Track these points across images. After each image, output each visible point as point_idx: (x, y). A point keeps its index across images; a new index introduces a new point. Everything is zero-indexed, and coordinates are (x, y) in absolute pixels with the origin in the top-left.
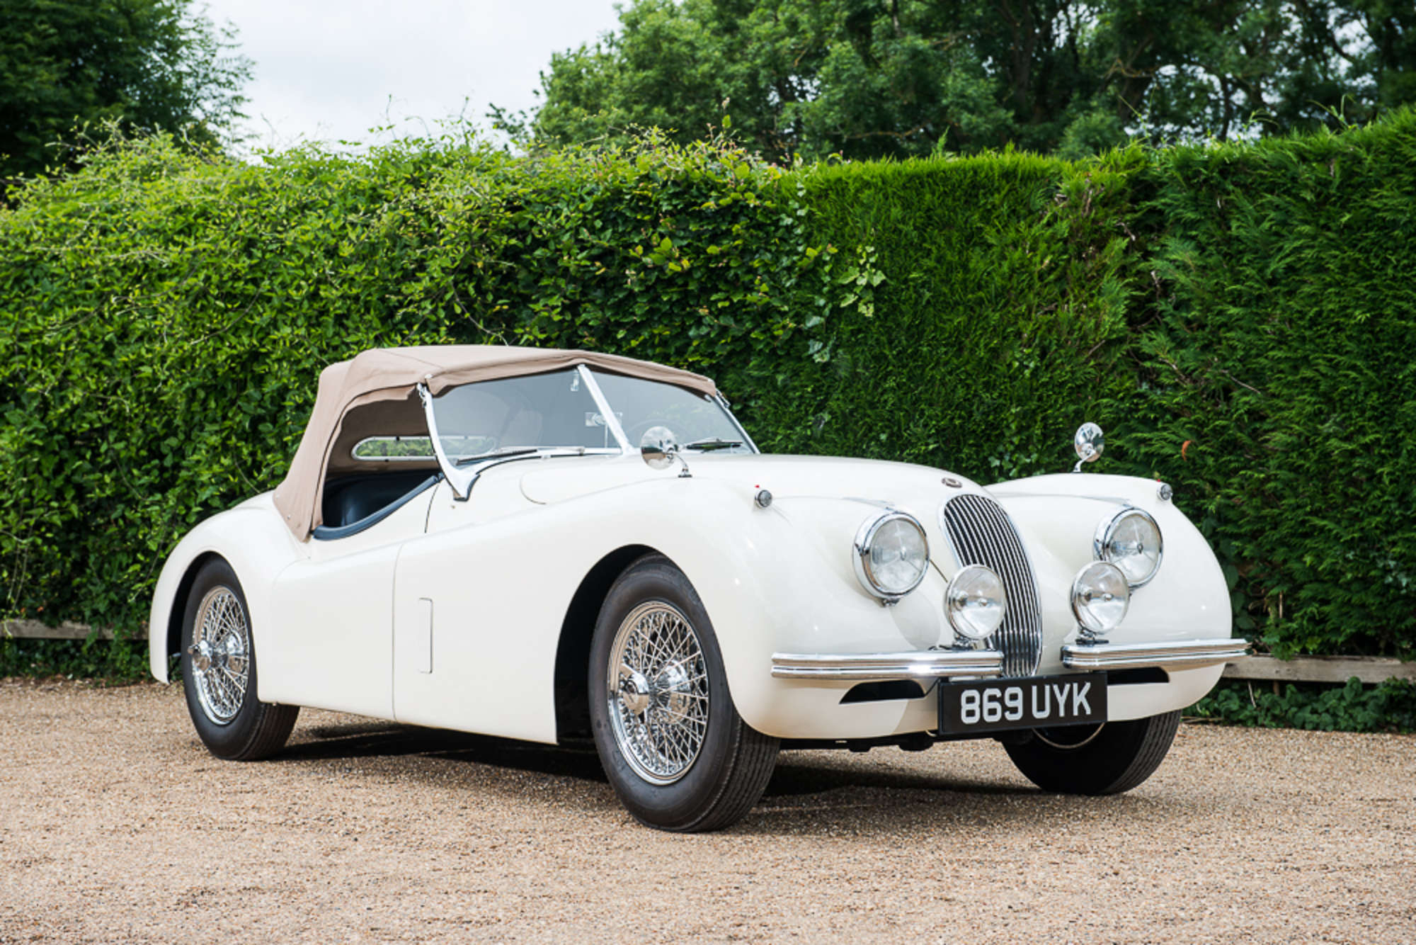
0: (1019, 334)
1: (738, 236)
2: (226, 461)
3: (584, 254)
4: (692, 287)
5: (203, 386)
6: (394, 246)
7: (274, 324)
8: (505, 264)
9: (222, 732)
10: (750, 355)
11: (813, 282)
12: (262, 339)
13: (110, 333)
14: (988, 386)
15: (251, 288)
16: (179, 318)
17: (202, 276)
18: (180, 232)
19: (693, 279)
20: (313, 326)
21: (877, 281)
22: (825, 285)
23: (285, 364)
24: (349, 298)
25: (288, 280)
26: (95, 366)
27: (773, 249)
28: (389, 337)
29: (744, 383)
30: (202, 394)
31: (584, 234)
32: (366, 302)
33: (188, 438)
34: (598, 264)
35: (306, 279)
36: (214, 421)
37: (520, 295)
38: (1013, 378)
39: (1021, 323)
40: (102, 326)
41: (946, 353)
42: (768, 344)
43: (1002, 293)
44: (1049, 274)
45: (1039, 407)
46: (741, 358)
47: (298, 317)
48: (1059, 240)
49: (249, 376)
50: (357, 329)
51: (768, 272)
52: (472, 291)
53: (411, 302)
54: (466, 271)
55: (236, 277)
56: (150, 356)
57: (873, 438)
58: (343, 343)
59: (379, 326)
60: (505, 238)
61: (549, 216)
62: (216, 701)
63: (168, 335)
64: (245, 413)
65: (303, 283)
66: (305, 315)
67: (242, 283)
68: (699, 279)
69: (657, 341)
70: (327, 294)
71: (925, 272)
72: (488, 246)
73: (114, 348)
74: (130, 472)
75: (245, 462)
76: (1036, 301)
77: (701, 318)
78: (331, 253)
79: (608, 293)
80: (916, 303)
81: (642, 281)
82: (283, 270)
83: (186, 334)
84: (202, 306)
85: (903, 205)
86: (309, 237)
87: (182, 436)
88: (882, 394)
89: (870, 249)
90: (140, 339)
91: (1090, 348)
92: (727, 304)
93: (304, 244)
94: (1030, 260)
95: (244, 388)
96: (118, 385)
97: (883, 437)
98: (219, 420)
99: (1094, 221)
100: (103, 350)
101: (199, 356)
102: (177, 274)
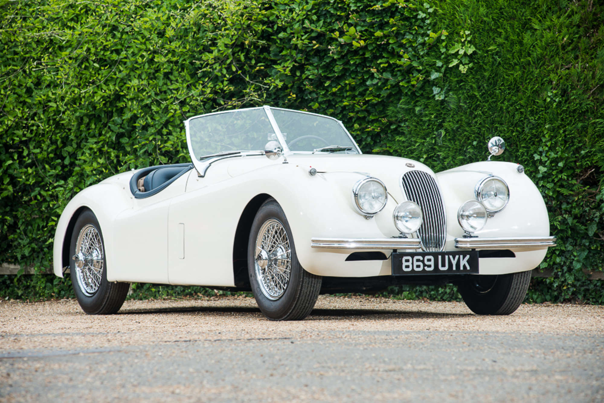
0: (550, 82)
1: (394, 25)
2: (101, 161)
3: (306, 36)
4: (368, 55)
5: (86, 115)
6: (199, 30)
7: (129, 77)
8: (262, 42)
9: (91, 299)
10: (401, 95)
11: (436, 52)
12: (122, 86)
13: (29, 82)
14: (532, 113)
15: (115, 57)
16: (72, 74)
17: (85, 48)
18: (72, 20)
19: (368, 51)
20: (151, 79)
21: (470, 52)
22: (443, 54)
23: (135, 102)
24: (172, 62)
25: (136, 52)
26: (21, 102)
27: (414, 32)
28: (195, 86)
29: (398, 112)
30: (86, 120)
31: (307, 24)
32: (183, 64)
33: (79, 147)
34: (314, 42)
35: (147, 50)
36: (94, 136)
37: (271, 61)
38: (547, 108)
39: (552, 75)
40: (25, 78)
41: (509, 93)
42: (410, 89)
43: (540, 59)
44: (569, 46)
45: (561, 125)
46: (397, 97)
47: (142, 73)
48: (574, 26)
49: (114, 109)
50: (177, 81)
51: (411, 46)
52: (242, 58)
53: (207, 64)
54: (238, 46)
55: (105, 49)
56: (54, 97)
57: (470, 144)
58: (169, 89)
59: (190, 79)
60: (261, 26)
61: (287, 12)
62: (87, 284)
63: (65, 83)
64: (112, 131)
65: (144, 53)
66: (146, 72)
67: (109, 52)
68: (372, 50)
69: (348, 88)
70: (159, 59)
71: (498, 46)
72: (251, 32)
73: (32, 92)
74: (44, 168)
75: (113, 161)
76: (560, 62)
77: (373, 74)
78: (161, 34)
79: (321, 59)
80: (493, 64)
81: (339, 53)
82: (133, 44)
83: (77, 84)
84: (86, 66)
85: (487, 6)
86: (148, 25)
87: (75, 146)
88: (474, 118)
89: (467, 32)
90: (48, 86)
91: (591, 90)
92: (386, 65)
93: (145, 29)
94: (557, 38)
95: (112, 116)
96: (35, 114)
97: (475, 143)
98: (97, 135)
99: (595, 14)
100: (26, 93)
101: (84, 97)
102: (70, 46)
